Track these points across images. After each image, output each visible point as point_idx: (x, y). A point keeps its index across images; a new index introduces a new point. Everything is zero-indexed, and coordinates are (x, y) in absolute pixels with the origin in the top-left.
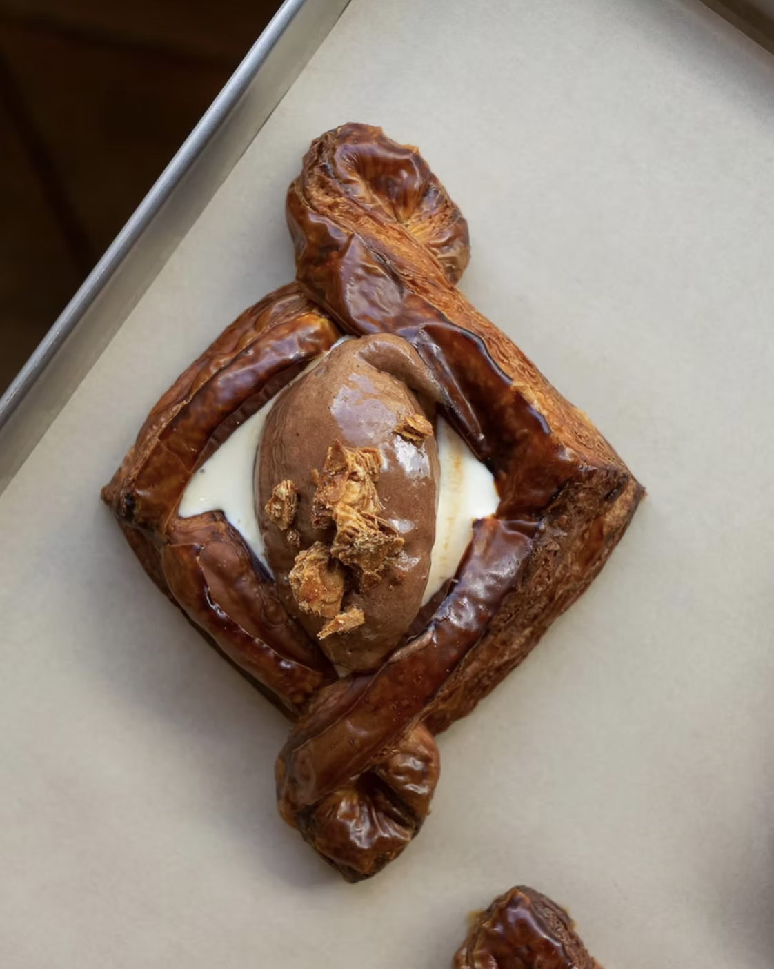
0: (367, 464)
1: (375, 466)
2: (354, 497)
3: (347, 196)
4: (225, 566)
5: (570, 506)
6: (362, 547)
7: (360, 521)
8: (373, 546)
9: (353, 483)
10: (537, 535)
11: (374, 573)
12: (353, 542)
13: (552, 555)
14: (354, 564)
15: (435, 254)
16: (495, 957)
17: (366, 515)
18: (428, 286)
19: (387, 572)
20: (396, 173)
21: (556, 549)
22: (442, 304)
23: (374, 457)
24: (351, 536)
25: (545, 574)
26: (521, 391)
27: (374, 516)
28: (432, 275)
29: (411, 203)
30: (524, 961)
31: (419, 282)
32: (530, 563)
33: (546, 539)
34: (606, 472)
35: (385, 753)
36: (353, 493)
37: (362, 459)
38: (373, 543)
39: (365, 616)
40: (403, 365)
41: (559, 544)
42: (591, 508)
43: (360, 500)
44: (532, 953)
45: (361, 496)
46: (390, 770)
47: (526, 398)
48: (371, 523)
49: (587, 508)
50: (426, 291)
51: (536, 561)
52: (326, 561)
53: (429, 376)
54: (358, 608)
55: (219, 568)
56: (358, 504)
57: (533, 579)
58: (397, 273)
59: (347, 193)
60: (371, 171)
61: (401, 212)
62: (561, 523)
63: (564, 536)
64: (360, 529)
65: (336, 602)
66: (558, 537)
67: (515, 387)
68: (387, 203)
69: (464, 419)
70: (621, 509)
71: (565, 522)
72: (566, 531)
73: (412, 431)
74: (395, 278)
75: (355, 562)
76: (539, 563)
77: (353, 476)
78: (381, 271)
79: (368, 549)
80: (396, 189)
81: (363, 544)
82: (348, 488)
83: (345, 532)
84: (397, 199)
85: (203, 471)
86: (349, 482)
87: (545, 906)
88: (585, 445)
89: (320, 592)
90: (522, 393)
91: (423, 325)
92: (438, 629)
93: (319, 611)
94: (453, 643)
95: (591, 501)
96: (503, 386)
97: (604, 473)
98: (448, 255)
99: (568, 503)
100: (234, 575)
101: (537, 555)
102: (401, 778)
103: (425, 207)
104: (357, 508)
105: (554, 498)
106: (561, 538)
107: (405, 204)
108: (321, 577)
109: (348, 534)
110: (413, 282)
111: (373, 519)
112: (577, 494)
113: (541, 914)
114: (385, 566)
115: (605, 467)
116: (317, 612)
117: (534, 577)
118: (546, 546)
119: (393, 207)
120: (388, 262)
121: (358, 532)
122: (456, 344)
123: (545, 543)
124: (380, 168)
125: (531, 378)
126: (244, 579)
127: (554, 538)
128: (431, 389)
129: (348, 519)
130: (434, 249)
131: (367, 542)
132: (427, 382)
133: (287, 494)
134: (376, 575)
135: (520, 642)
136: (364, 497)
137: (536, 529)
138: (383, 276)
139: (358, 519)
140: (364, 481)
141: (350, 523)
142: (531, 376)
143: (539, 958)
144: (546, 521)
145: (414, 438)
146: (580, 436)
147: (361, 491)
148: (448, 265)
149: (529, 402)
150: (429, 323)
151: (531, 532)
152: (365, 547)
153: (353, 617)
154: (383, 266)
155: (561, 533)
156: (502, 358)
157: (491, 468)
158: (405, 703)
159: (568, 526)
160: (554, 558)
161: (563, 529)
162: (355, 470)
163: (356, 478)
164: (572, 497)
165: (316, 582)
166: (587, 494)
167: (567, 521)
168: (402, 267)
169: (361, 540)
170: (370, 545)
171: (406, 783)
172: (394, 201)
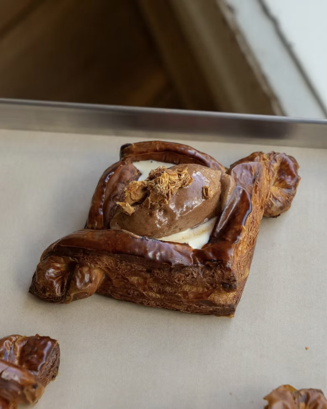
0: (186, 179)
1: (187, 183)
2: (173, 178)
3: (270, 161)
4: (124, 177)
5: (213, 271)
6: (157, 188)
7: (166, 183)
8: (160, 191)
9: (177, 176)
10: (196, 265)
11: (150, 202)
12: (157, 184)
13: (192, 277)
14: (149, 191)
15: (270, 197)
16: (27, 342)
17: (169, 185)
18: (258, 192)
19: (153, 207)
20: (288, 175)
21: (195, 276)
22: (255, 200)
23: (190, 180)
24: (159, 181)
25: (183, 279)
26: (243, 231)
27: (170, 189)
28: (263, 196)
29: (282, 184)
30: (31, 351)
31: (257, 188)
32: (184, 269)
33: (196, 270)
34: (233, 275)
35: (86, 260)
36: (174, 177)
37: (187, 176)
38: (161, 191)
39: (133, 213)
40: (227, 186)
41: (197, 276)
42: (217, 280)
43: (173, 181)
44: (36, 352)
45: (175, 181)
46: (80, 269)
47: (241, 233)
48: (167, 188)
49: (216, 278)
50: (256, 193)
51: (186, 271)
52: (145, 186)
53: (228, 199)
54: (134, 209)
55: (122, 176)
56: (171, 181)
57: (179, 274)
58: (256, 180)
59: (272, 161)
60: (283, 167)
61: (277, 183)
62: (205, 272)
63: (201, 277)
64: (163, 183)
65: (133, 200)
66: (199, 274)
67: (243, 227)
68: (276, 177)
69: (221, 220)
70: (222, 301)
71: (206, 273)
72: (203, 277)
73: (206, 191)
74: (254, 180)
75: (151, 191)
76: (186, 272)
77: (180, 175)
78: (253, 173)
79: (157, 190)
80: (283, 177)
81: (159, 187)
82: (175, 175)
83: (159, 179)
84: (280, 179)
85: (152, 162)
86: (177, 175)
87: (57, 355)
88: (237, 267)
89: (133, 190)
90: (242, 231)
91: (244, 189)
92: (142, 239)
93: (126, 196)
94: (140, 248)
95: (219, 278)
96: (240, 223)
97: (232, 275)
98: (273, 202)
99: (213, 269)
100: (123, 181)
101: (188, 269)
102: (79, 274)
103: (284, 190)
104: (170, 181)
105: (212, 260)
106: (200, 276)
107: (280, 183)
108: (138, 188)
109: (159, 180)
110: (256, 186)
111: (169, 188)
112: (219, 270)
113: (53, 353)
114: (155, 205)
115: (234, 274)
116: (125, 195)
117: (180, 274)
118: (193, 271)
119: (277, 180)
120: (258, 176)
121: (162, 183)
122: (245, 204)
123: (194, 270)
124: (286, 168)
125: (249, 242)
126: (123, 185)
127: (198, 273)
128: (224, 201)
129: (165, 178)
130: (272, 196)
131: (160, 188)
132: (226, 198)
133: (161, 169)
134: (150, 204)
135: (153, 295)
136: (175, 183)
137: (197, 264)
138: (252, 175)
139: (166, 182)
140: (180, 180)
141: (163, 179)
142: (250, 242)
143: (35, 356)
144: (202, 266)
145: (204, 193)
146: (239, 264)
147: (176, 180)
148: (269, 203)
149: (240, 235)
150: (246, 191)
151: (195, 262)
152: (158, 189)
153: (130, 209)
154: (255, 174)
155: (201, 275)
156: (250, 228)
157: (210, 241)
158: (109, 242)
159: (205, 276)
160: (191, 278)
161: (203, 275)
162: (182, 175)
163: (180, 176)
164: (216, 269)
165: (136, 187)
166: (221, 274)
167: (207, 274)
168: (259, 181)
169: (160, 186)
170: (159, 190)
171: (78, 277)
172: (279, 178)
